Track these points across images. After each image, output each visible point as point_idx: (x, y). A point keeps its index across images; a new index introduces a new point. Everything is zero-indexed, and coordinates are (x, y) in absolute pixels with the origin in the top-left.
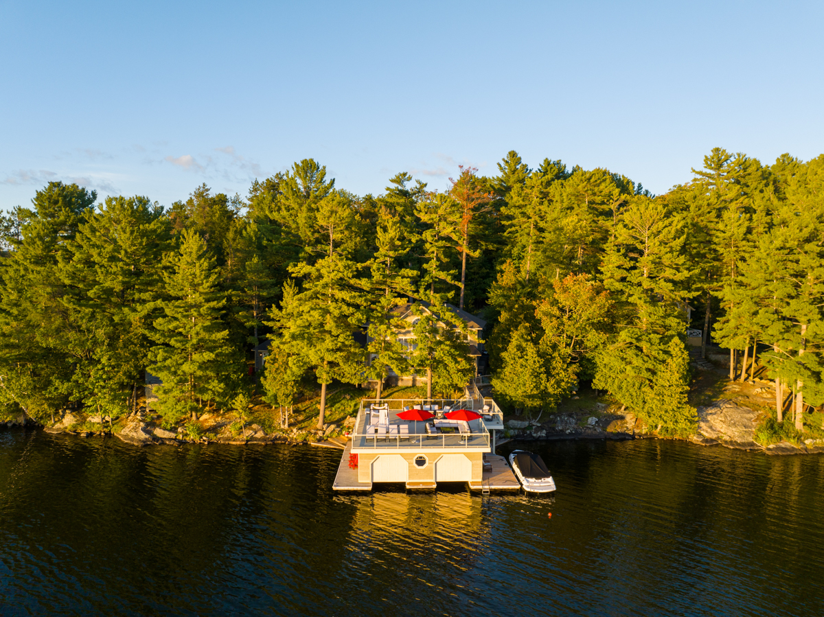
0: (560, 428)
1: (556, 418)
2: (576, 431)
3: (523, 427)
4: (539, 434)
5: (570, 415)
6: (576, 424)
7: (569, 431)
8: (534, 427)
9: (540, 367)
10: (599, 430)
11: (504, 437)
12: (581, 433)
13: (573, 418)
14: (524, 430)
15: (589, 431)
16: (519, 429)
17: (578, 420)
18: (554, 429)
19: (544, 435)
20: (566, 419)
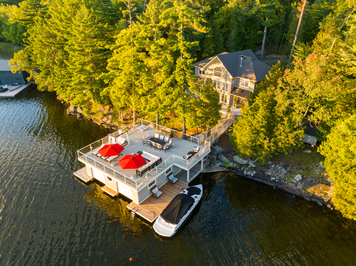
0: (269, 174)
1: (272, 165)
2: (280, 180)
3: (242, 163)
4: (249, 173)
5: (285, 167)
6: (285, 174)
7: (274, 179)
8: (249, 166)
9: (261, 127)
10: (300, 186)
11: (224, 167)
12: (282, 184)
13: (286, 169)
14: (242, 165)
15: (290, 185)
16: (238, 164)
17: (290, 172)
18: (264, 173)
19: (252, 175)
20: (279, 168)
